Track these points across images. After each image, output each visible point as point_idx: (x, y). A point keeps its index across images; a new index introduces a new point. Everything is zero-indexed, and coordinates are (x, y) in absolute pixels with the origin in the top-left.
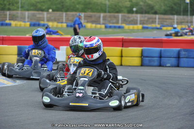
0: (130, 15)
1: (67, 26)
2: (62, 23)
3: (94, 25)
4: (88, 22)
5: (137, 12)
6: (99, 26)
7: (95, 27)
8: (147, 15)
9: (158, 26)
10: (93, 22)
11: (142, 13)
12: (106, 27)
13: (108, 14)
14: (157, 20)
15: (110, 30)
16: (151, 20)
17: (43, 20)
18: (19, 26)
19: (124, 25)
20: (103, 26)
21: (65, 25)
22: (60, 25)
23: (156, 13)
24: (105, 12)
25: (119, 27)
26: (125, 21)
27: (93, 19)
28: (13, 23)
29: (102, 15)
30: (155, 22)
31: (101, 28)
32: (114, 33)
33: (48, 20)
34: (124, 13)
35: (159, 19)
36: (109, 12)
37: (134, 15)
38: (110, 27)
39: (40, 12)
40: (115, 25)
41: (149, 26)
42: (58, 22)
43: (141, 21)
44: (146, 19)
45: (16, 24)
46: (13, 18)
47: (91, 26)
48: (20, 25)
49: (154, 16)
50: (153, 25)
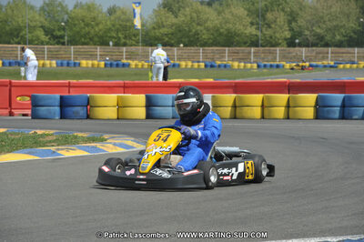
0: (291, 49)
1: (206, 66)
2: (199, 62)
3: (242, 64)
4: (233, 60)
5: (300, 45)
6: (249, 65)
7: (245, 66)
8: (314, 48)
9: (332, 63)
10: (240, 60)
11: (307, 46)
12: (259, 66)
13: (261, 49)
14: (330, 55)
15: (265, 70)
16: (321, 55)
17: (173, 59)
18: (140, 67)
19: (284, 63)
20: (255, 65)
21: (202, 65)
22: (196, 65)
23: (327, 45)
24: (257, 46)
25: (278, 66)
26: (284, 57)
27: (241, 55)
28: (133, 63)
29: (253, 49)
30: (327, 57)
31: (252, 68)
32: (271, 74)
33: (179, 59)
34: (283, 46)
35: (332, 53)
36: (262, 46)
37: (297, 48)
38: (265, 66)
39: (169, 48)
40: (272, 63)
41: (320, 63)
42: (193, 62)
43: (306, 57)
44: (314, 54)
45: (136, 65)
46: (131, 56)
47: (239, 66)
48: (143, 65)
49: (325, 49)
50: (325, 62)
